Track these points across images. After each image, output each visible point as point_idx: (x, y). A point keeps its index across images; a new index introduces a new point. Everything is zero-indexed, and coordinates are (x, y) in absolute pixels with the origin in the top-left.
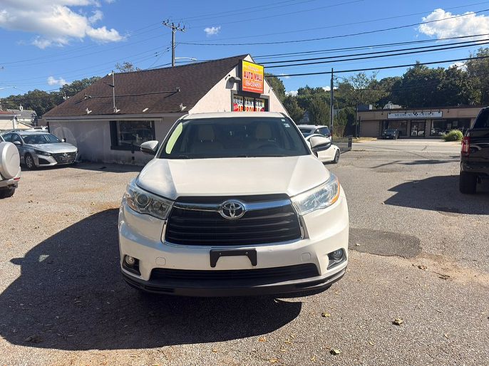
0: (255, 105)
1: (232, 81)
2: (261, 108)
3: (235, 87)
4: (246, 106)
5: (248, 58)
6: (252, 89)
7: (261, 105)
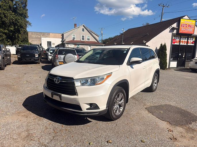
0: (188, 40)
1: (173, 29)
2: (192, 41)
3: (175, 32)
4: (182, 40)
5: (186, 17)
6: (186, 32)
7: (192, 40)
